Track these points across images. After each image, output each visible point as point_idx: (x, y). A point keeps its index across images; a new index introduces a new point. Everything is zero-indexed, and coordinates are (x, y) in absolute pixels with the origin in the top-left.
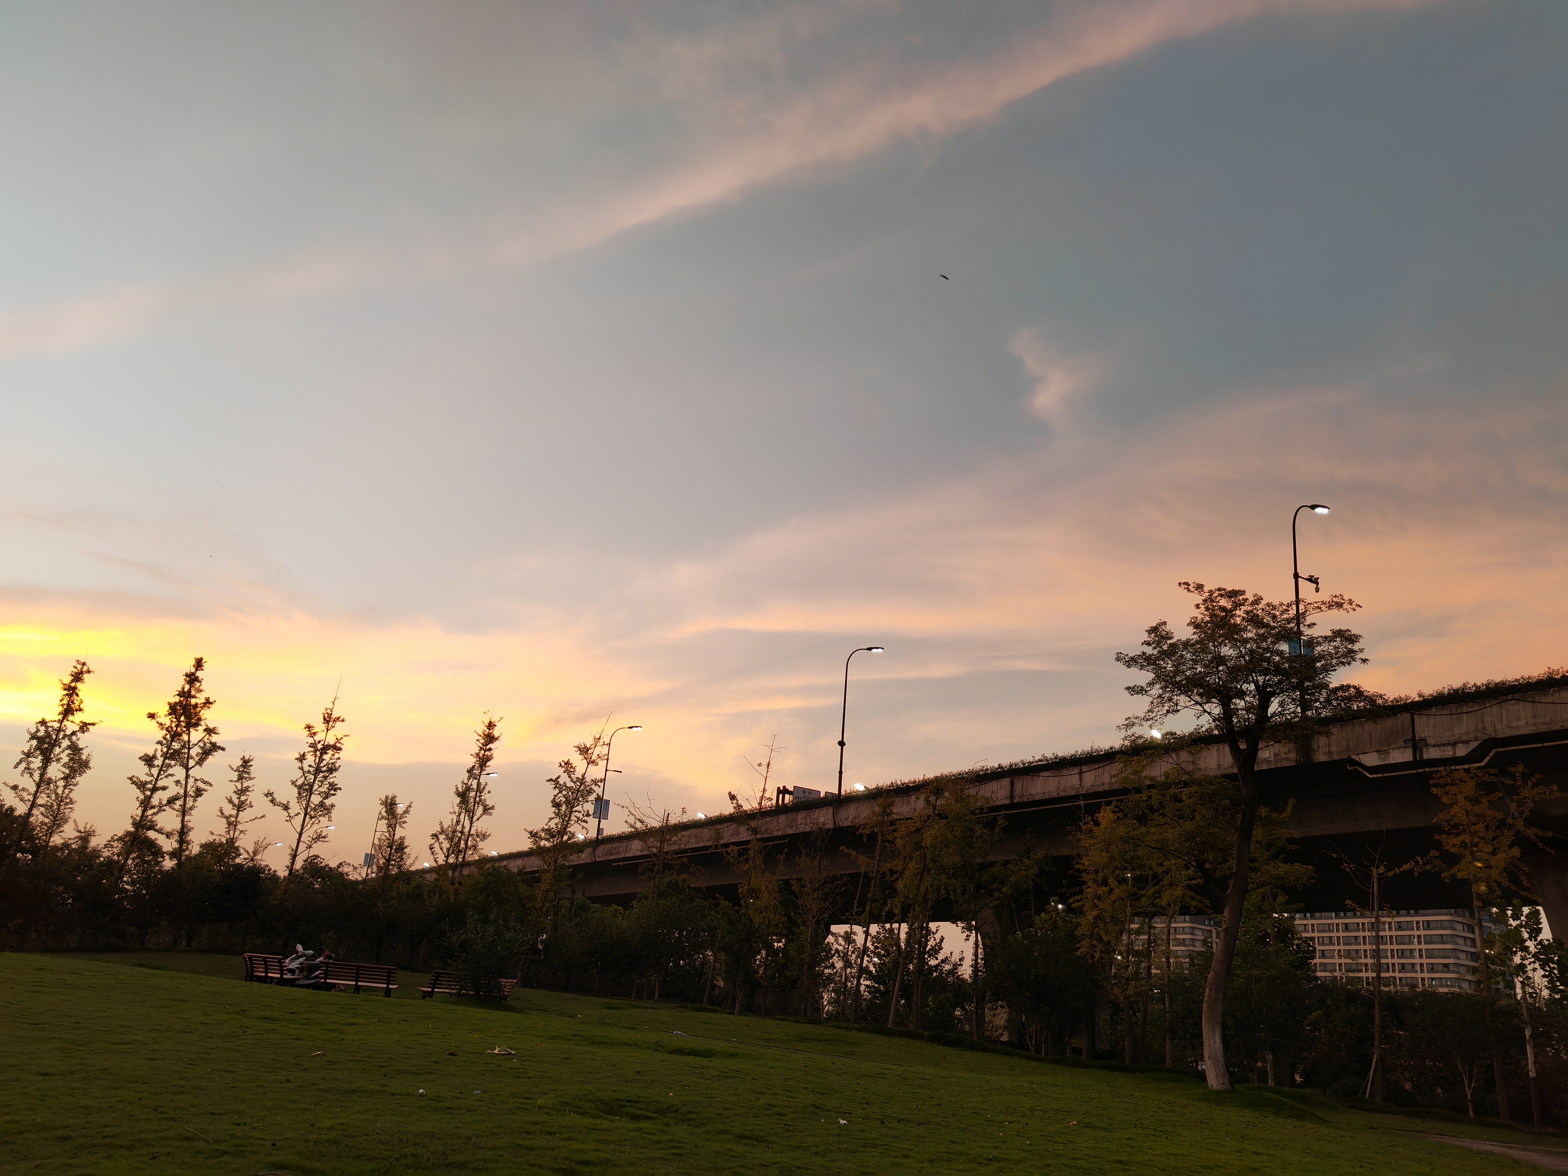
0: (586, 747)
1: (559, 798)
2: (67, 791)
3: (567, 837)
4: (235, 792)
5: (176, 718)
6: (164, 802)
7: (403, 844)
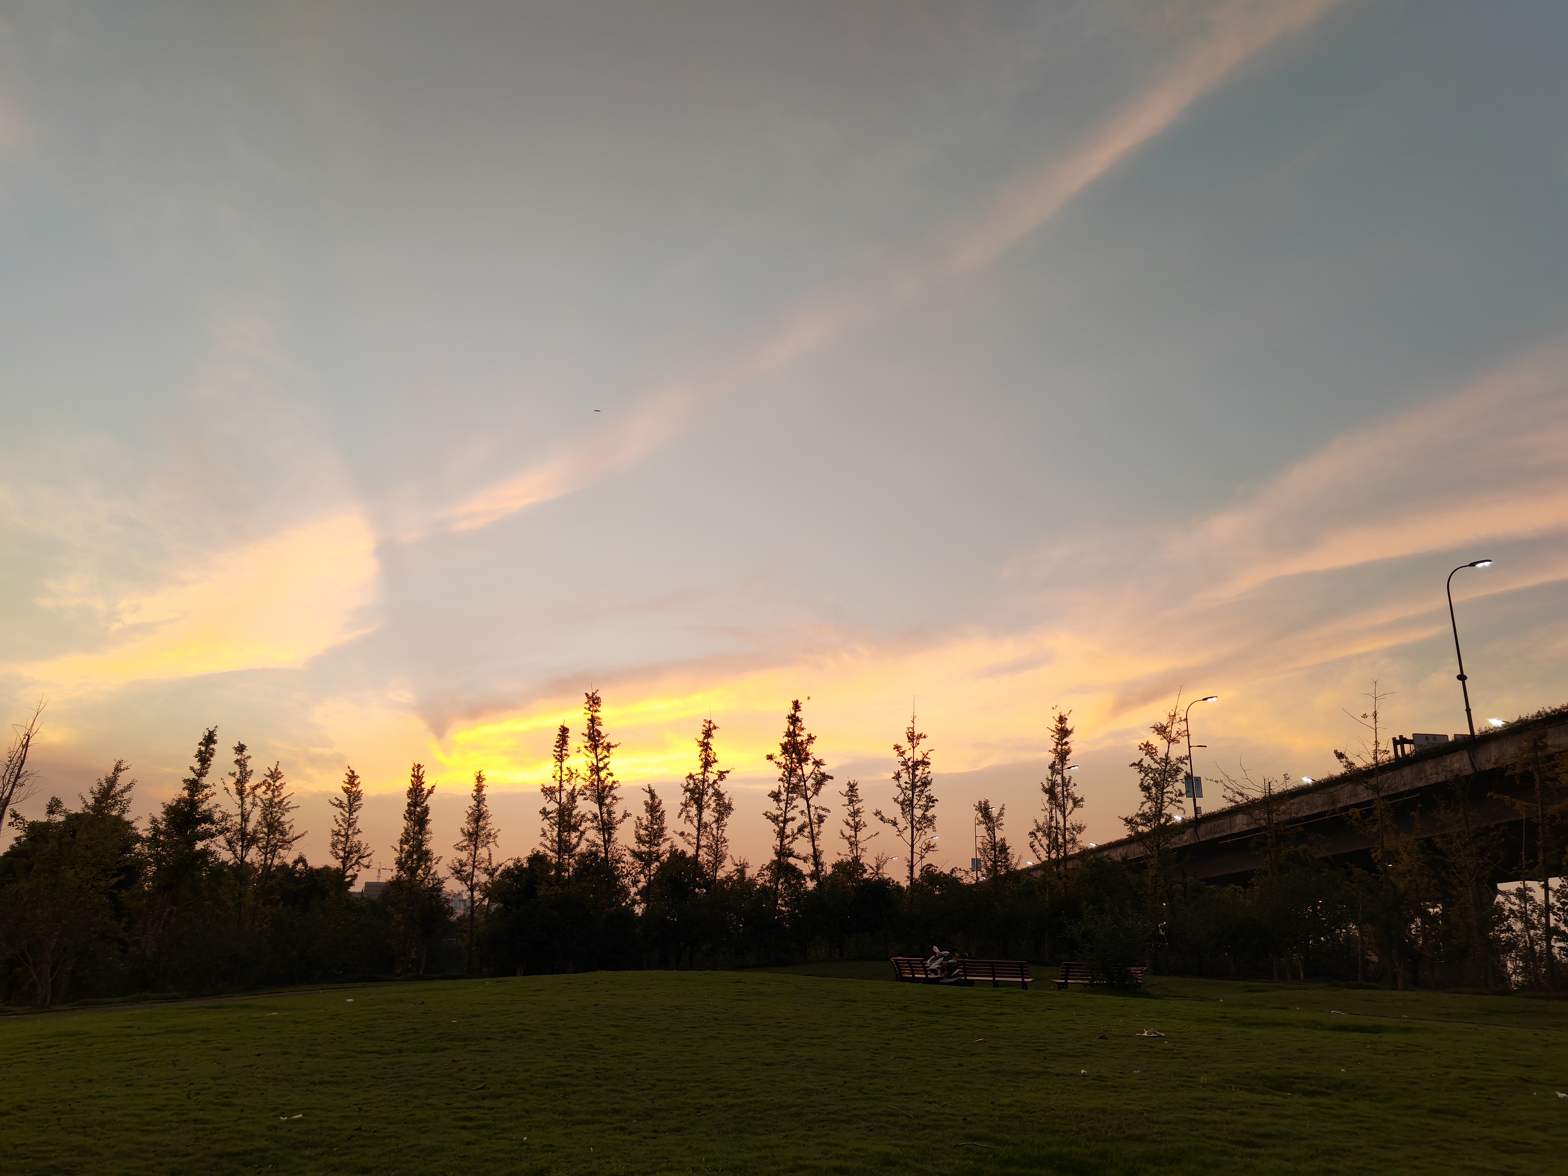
0: (1162, 726)
1: (1146, 781)
2: (720, 832)
3: (1164, 819)
4: (849, 814)
5: (789, 756)
6: (796, 831)
7: (1005, 845)
